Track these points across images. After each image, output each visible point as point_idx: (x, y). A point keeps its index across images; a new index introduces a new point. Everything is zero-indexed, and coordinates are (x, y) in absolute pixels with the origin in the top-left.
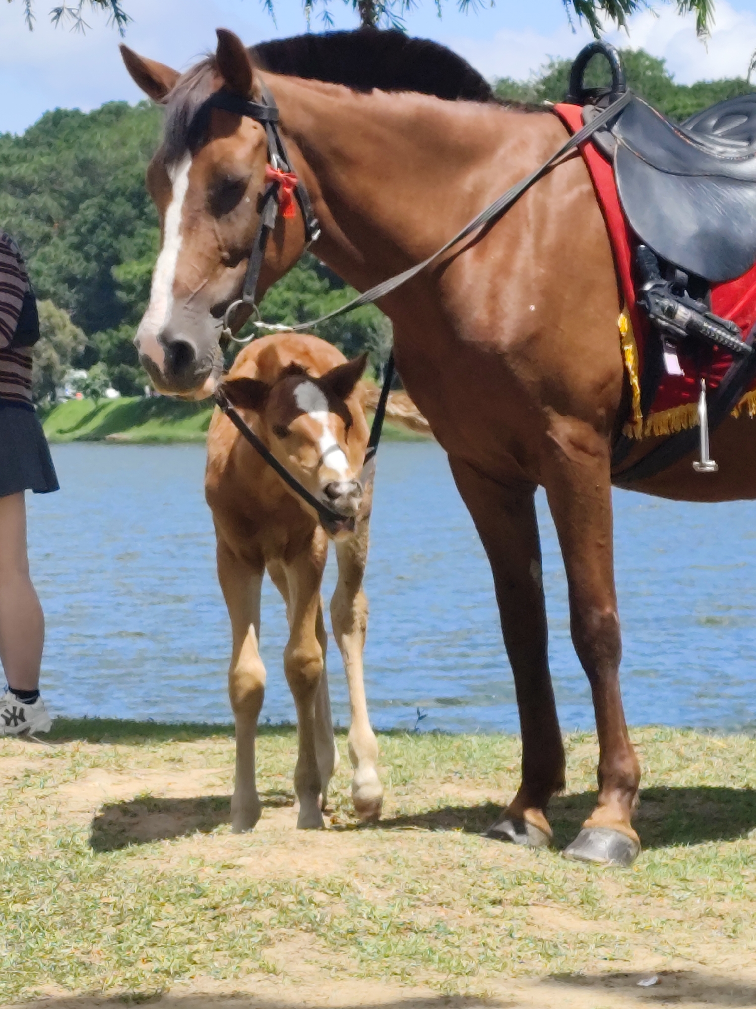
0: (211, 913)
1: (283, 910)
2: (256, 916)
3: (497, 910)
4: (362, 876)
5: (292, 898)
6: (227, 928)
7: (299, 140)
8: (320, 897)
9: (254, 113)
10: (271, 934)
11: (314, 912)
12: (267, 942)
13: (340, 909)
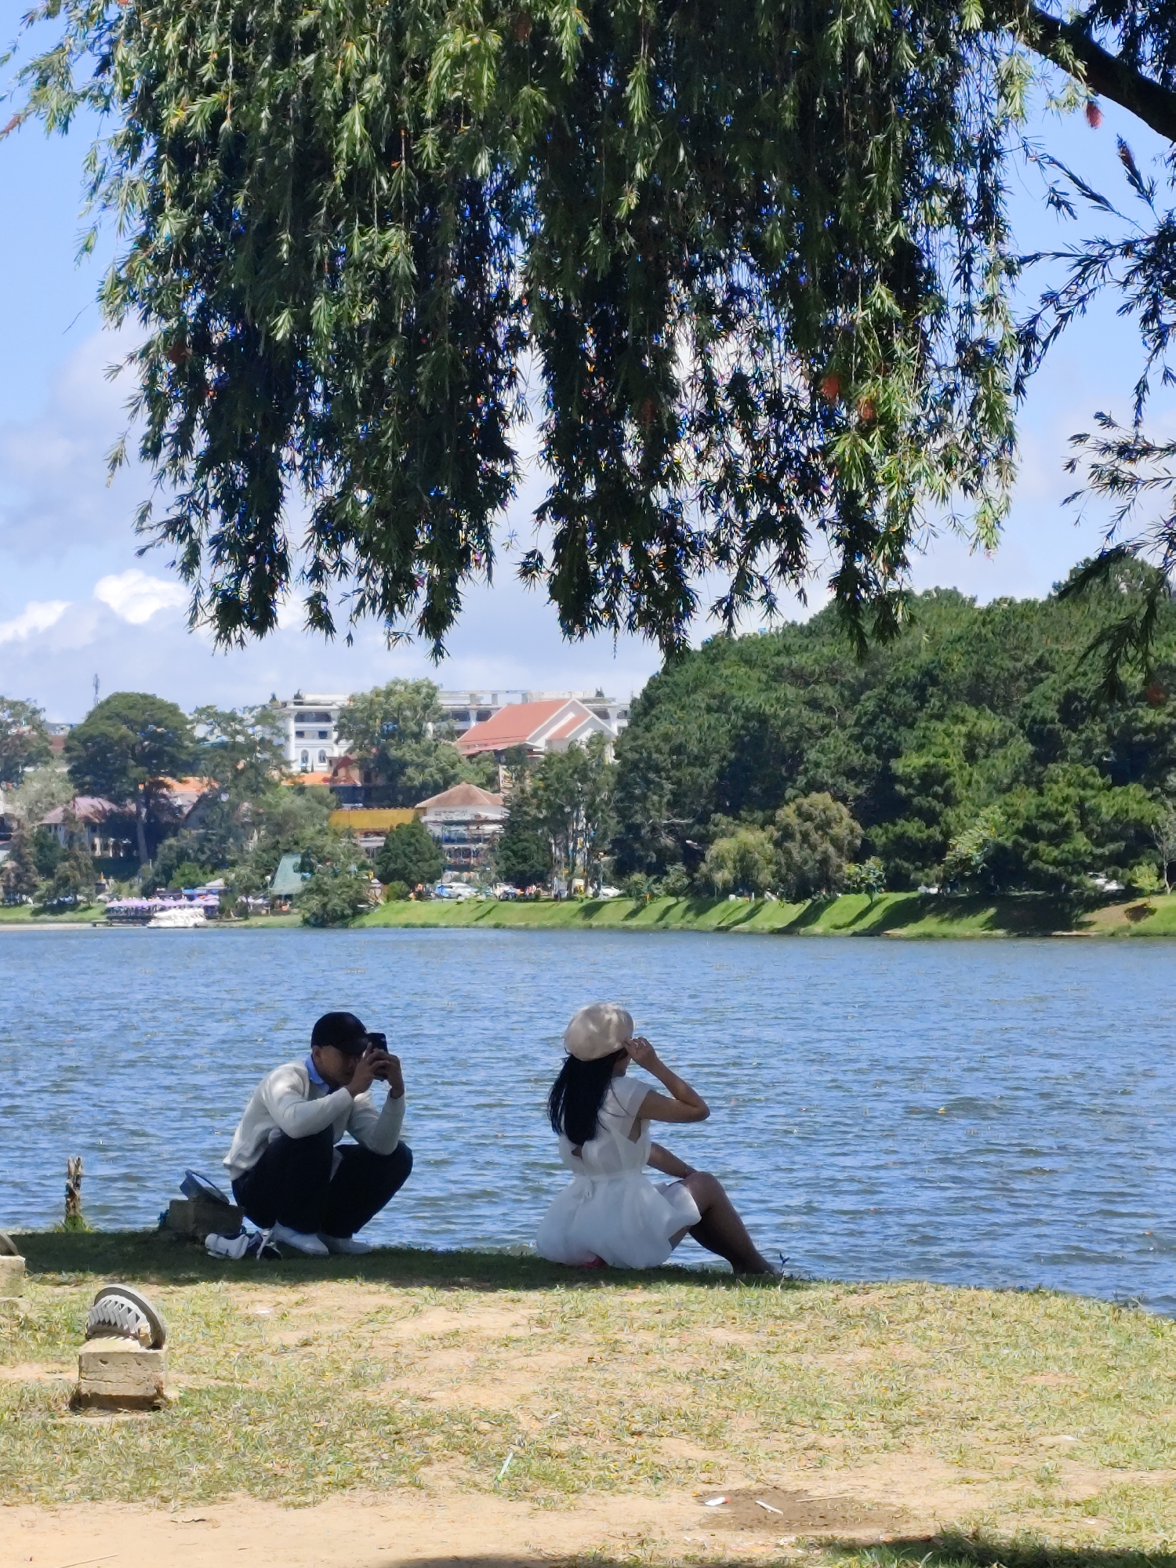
2: (428, 1440)
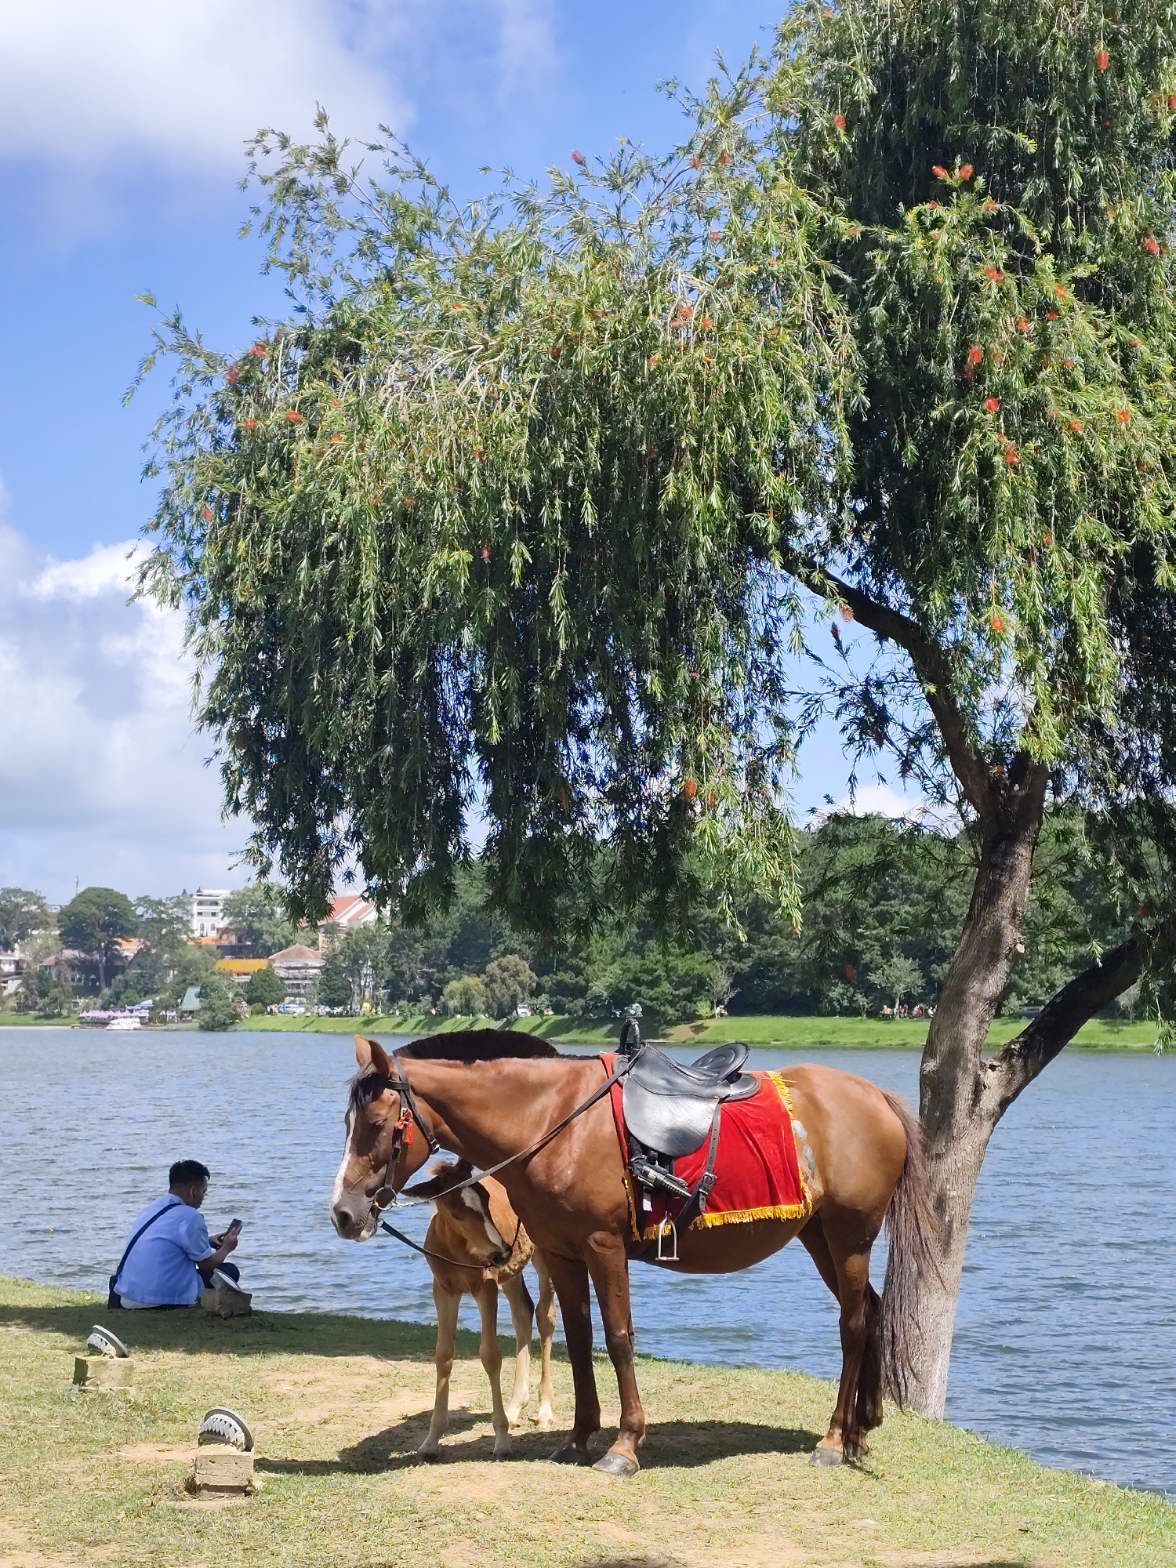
0: (418, 1524)
1: (458, 1524)
3: (579, 1524)
4: (506, 1502)
5: (463, 1516)
6: (425, 1534)
7: (426, 1097)
8: (480, 1516)
9: (392, 1086)
10: (448, 1539)
11: (476, 1526)
12: (445, 1546)
13: (490, 1525)
